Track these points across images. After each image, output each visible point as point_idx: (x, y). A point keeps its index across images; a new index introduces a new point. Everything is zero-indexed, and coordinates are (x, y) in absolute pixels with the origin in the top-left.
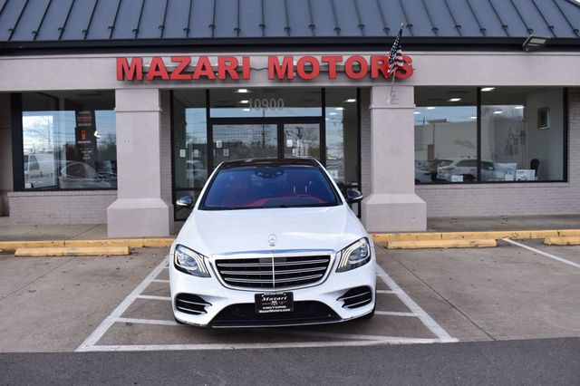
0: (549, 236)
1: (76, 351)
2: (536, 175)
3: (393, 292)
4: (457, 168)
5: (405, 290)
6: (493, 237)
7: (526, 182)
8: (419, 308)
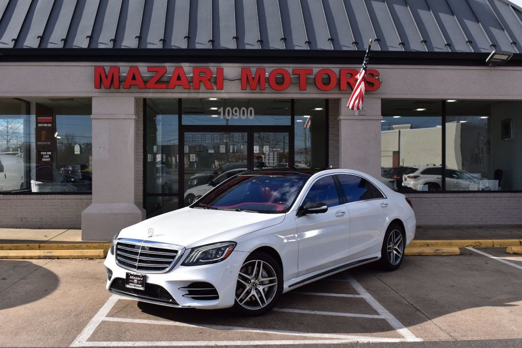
0: (511, 245)
1: (70, 346)
2: (499, 185)
3: (362, 296)
4: (421, 175)
5: (372, 295)
6: (456, 245)
7: (490, 191)
8: (386, 311)
